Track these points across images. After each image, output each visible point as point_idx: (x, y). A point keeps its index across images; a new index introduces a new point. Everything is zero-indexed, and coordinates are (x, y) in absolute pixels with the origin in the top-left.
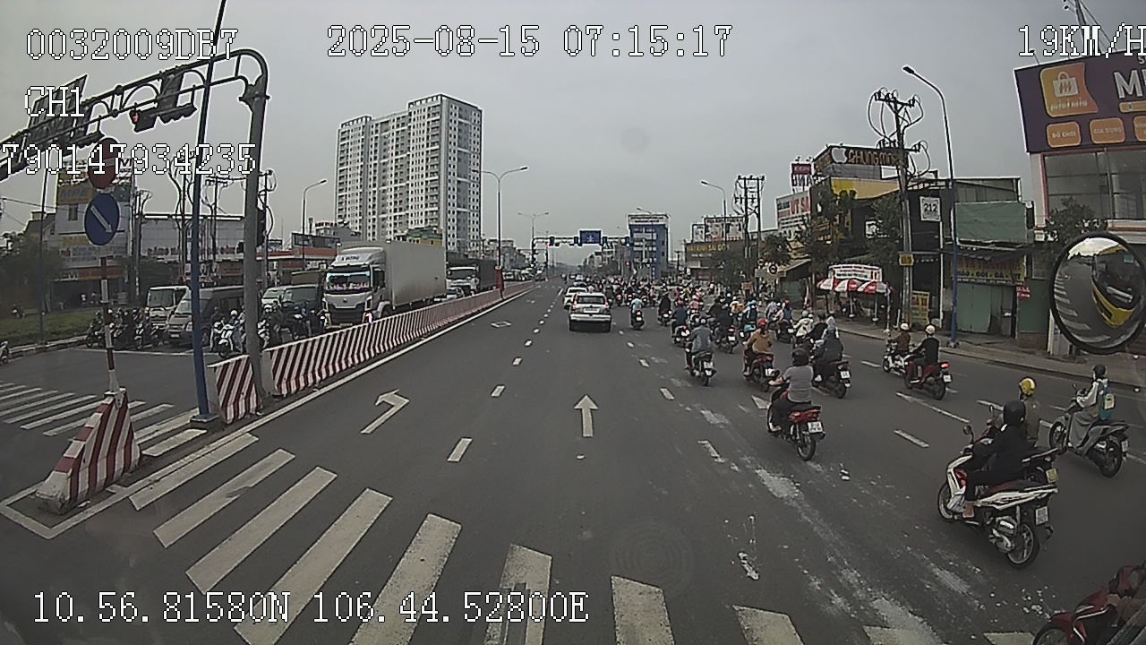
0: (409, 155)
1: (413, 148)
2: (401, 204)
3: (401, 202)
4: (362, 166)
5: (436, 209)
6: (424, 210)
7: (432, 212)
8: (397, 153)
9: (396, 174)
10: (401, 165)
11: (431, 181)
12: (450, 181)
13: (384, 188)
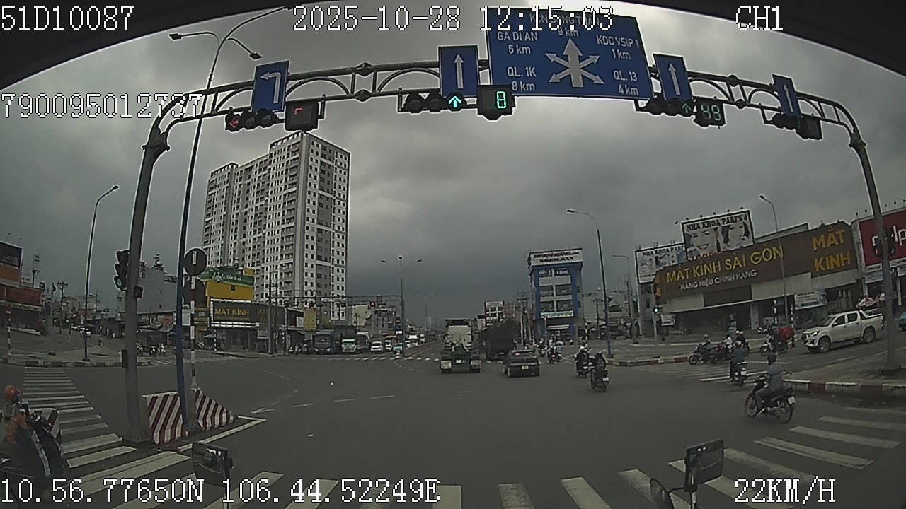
0: (267, 200)
1: (271, 193)
2: (259, 257)
3: (259, 254)
4: (224, 215)
5: (292, 261)
6: (279, 262)
7: (288, 264)
8: (257, 200)
9: (255, 223)
10: (261, 214)
11: (287, 228)
12: (308, 227)
13: (244, 240)
